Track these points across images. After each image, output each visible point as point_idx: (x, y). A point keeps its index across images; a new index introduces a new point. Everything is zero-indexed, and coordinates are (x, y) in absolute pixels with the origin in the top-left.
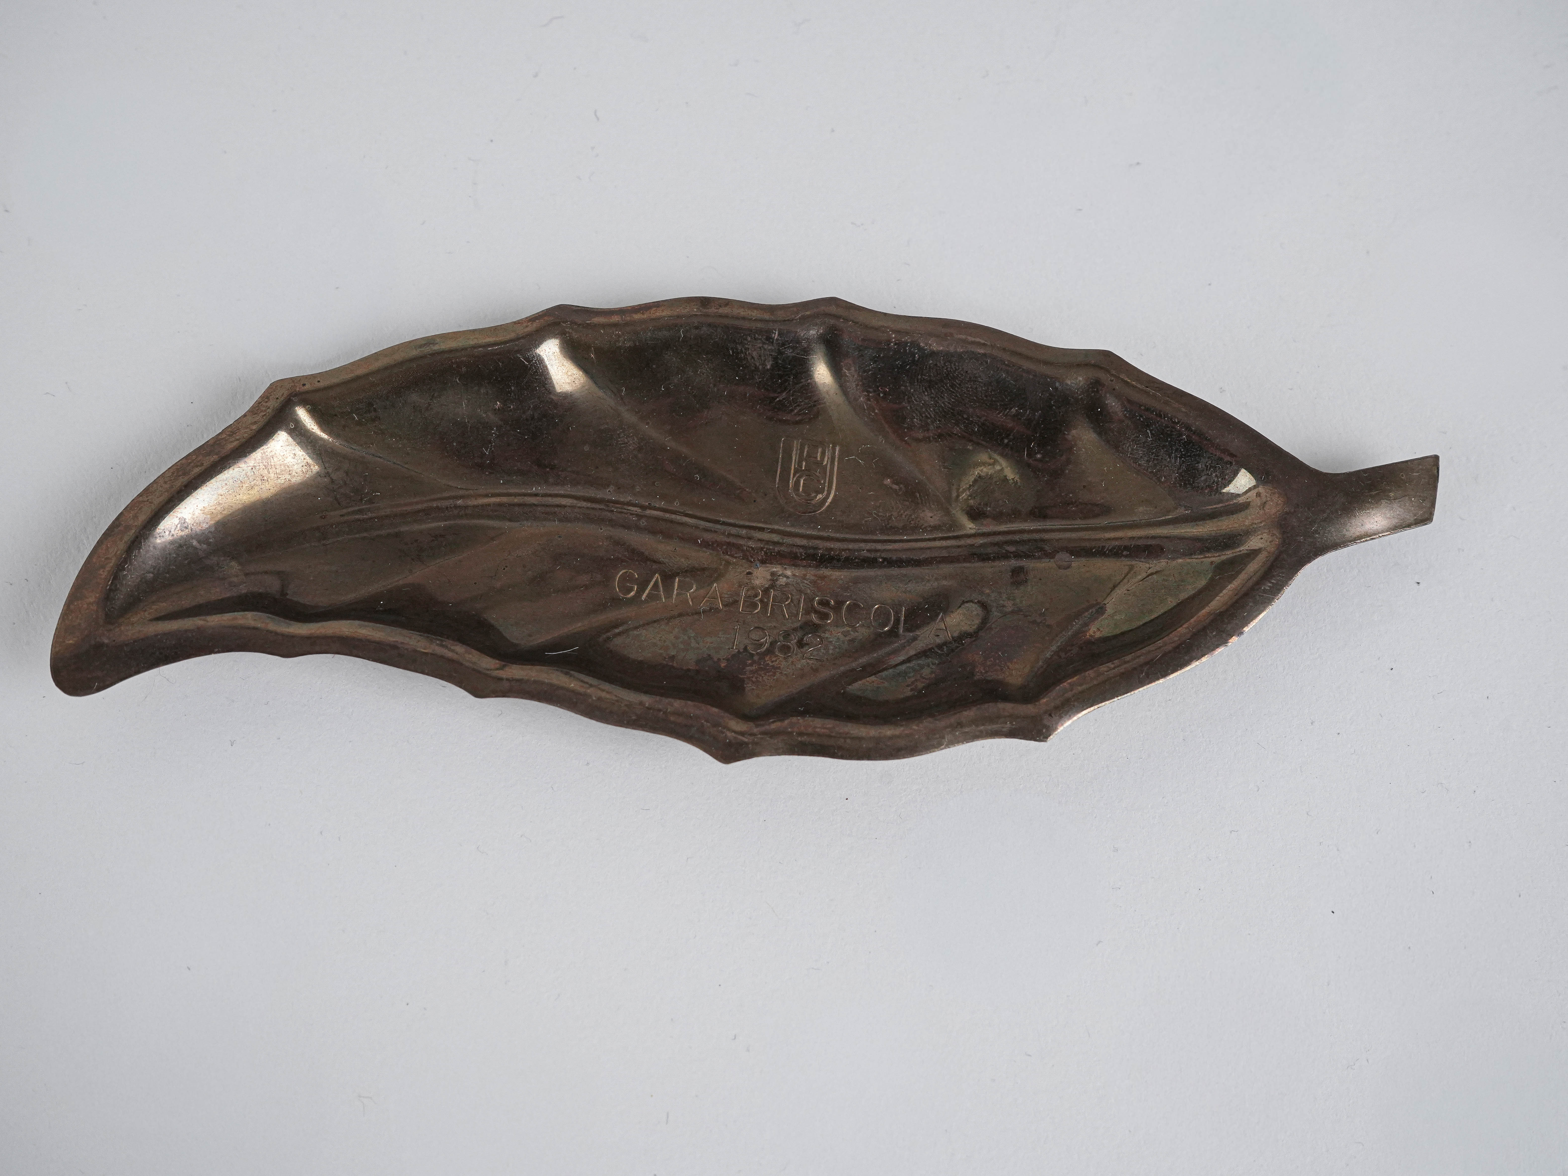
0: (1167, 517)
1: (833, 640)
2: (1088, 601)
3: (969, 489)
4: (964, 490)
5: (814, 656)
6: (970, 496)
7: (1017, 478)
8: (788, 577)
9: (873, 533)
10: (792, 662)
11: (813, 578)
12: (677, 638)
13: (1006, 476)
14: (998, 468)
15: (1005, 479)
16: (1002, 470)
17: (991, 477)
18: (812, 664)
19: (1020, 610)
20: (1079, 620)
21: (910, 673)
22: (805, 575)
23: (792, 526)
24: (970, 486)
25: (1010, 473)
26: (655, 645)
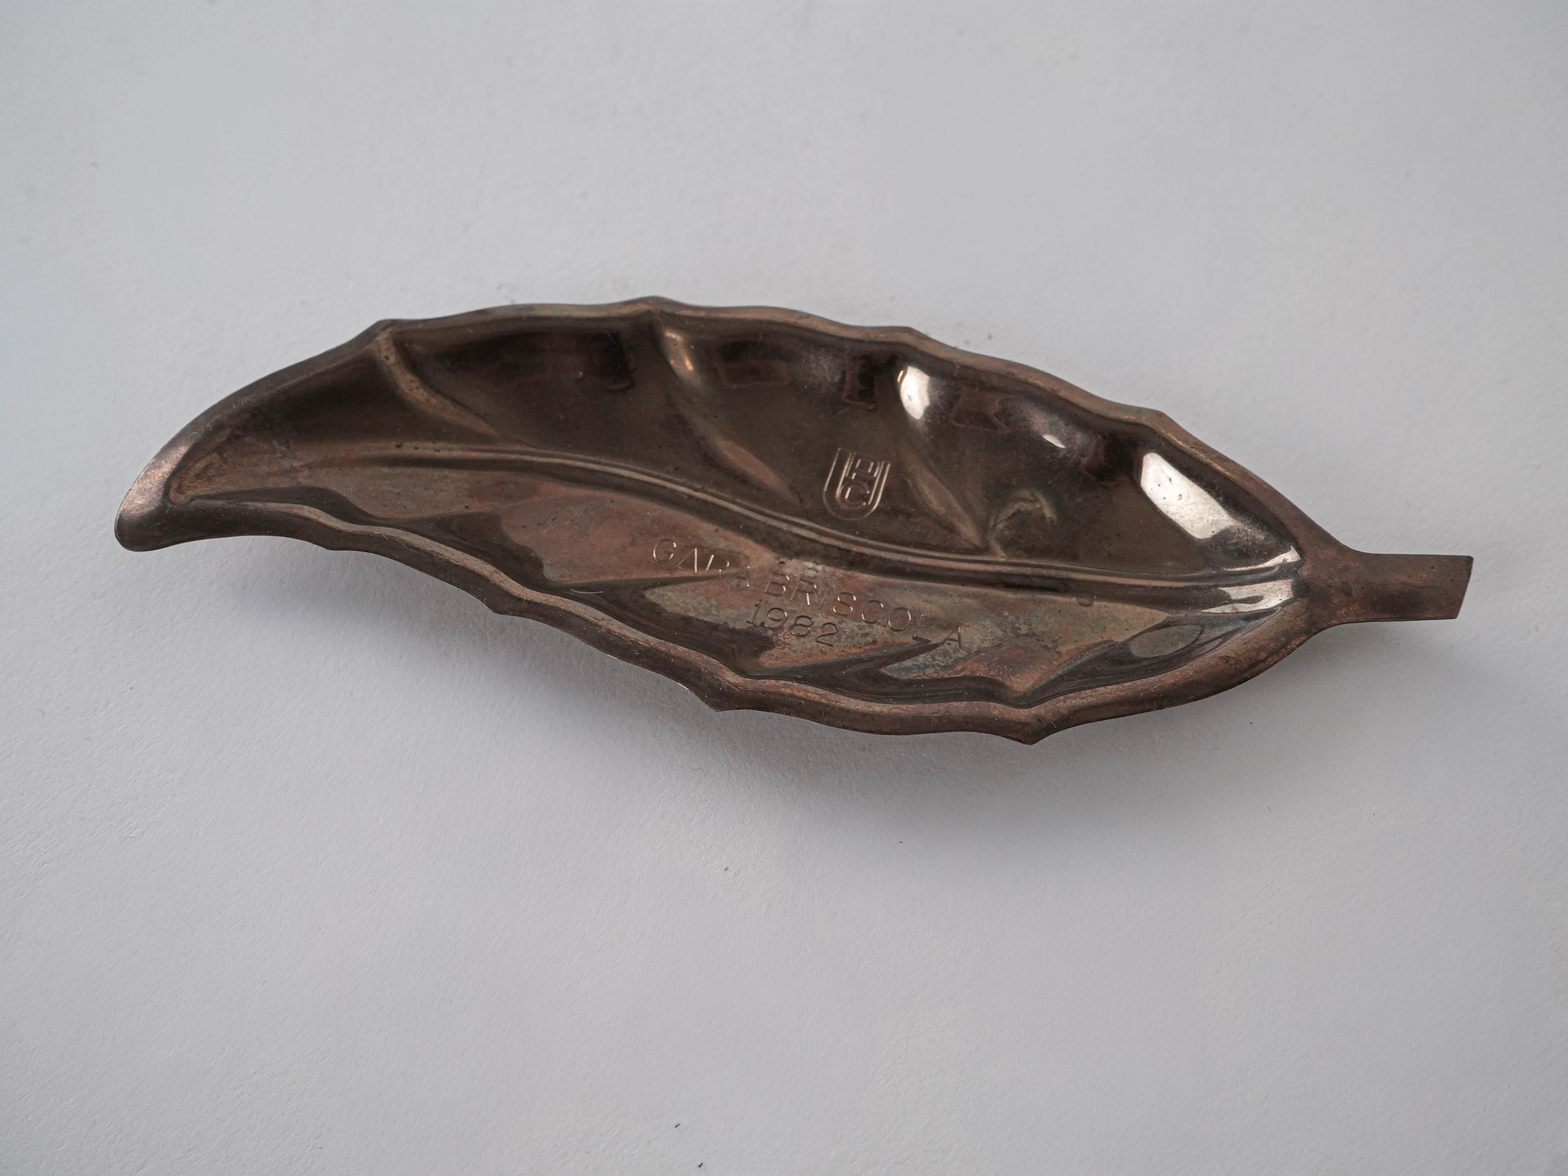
0: (1193, 574)
1: (848, 631)
2: (1102, 638)
3: (1007, 520)
4: (1002, 521)
5: (826, 641)
6: (1006, 527)
7: (1055, 517)
8: (817, 571)
9: (907, 545)
10: (804, 642)
11: (841, 576)
12: (699, 603)
13: (1044, 515)
14: (1038, 505)
15: (1043, 517)
16: (1041, 508)
17: (1029, 513)
18: (823, 647)
19: (1034, 634)
20: (1089, 652)
21: (914, 669)
22: (835, 572)
23: (832, 528)
24: (1008, 518)
25: (1049, 513)
26: (677, 605)
